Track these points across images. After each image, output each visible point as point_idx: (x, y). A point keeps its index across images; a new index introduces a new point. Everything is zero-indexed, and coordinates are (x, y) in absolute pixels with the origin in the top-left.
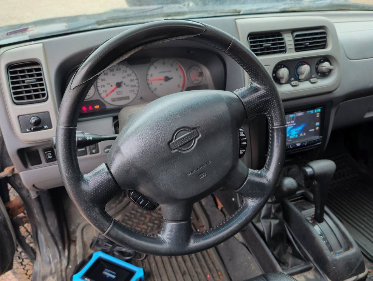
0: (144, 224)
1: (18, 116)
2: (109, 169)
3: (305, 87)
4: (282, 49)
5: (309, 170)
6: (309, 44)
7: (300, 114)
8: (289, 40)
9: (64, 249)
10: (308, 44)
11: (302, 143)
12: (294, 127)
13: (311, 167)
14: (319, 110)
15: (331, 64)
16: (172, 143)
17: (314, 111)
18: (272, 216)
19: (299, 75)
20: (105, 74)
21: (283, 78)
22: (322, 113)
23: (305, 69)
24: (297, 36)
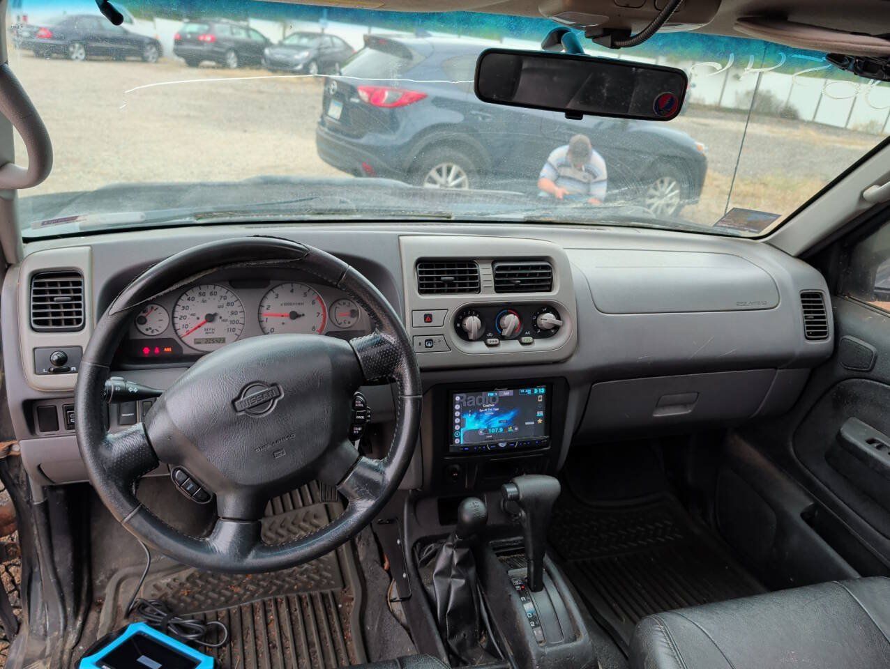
0: (239, 586)
1: (34, 349)
2: (145, 430)
3: (510, 349)
4: (475, 287)
5: (511, 490)
6: (521, 283)
7: (507, 393)
8: (486, 273)
9: (76, 615)
10: (519, 281)
11: (508, 444)
12: (497, 414)
13: (517, 486)
14: (543, 390)
15: (558, 318)
16: (240, 401)
17: (533, 391)
18: (453, 572)
19: (501, 330)
20: (189, 299)
21: (471, 332)
22: (548, 396)
23: (511, 320)
24: (499, 268)
